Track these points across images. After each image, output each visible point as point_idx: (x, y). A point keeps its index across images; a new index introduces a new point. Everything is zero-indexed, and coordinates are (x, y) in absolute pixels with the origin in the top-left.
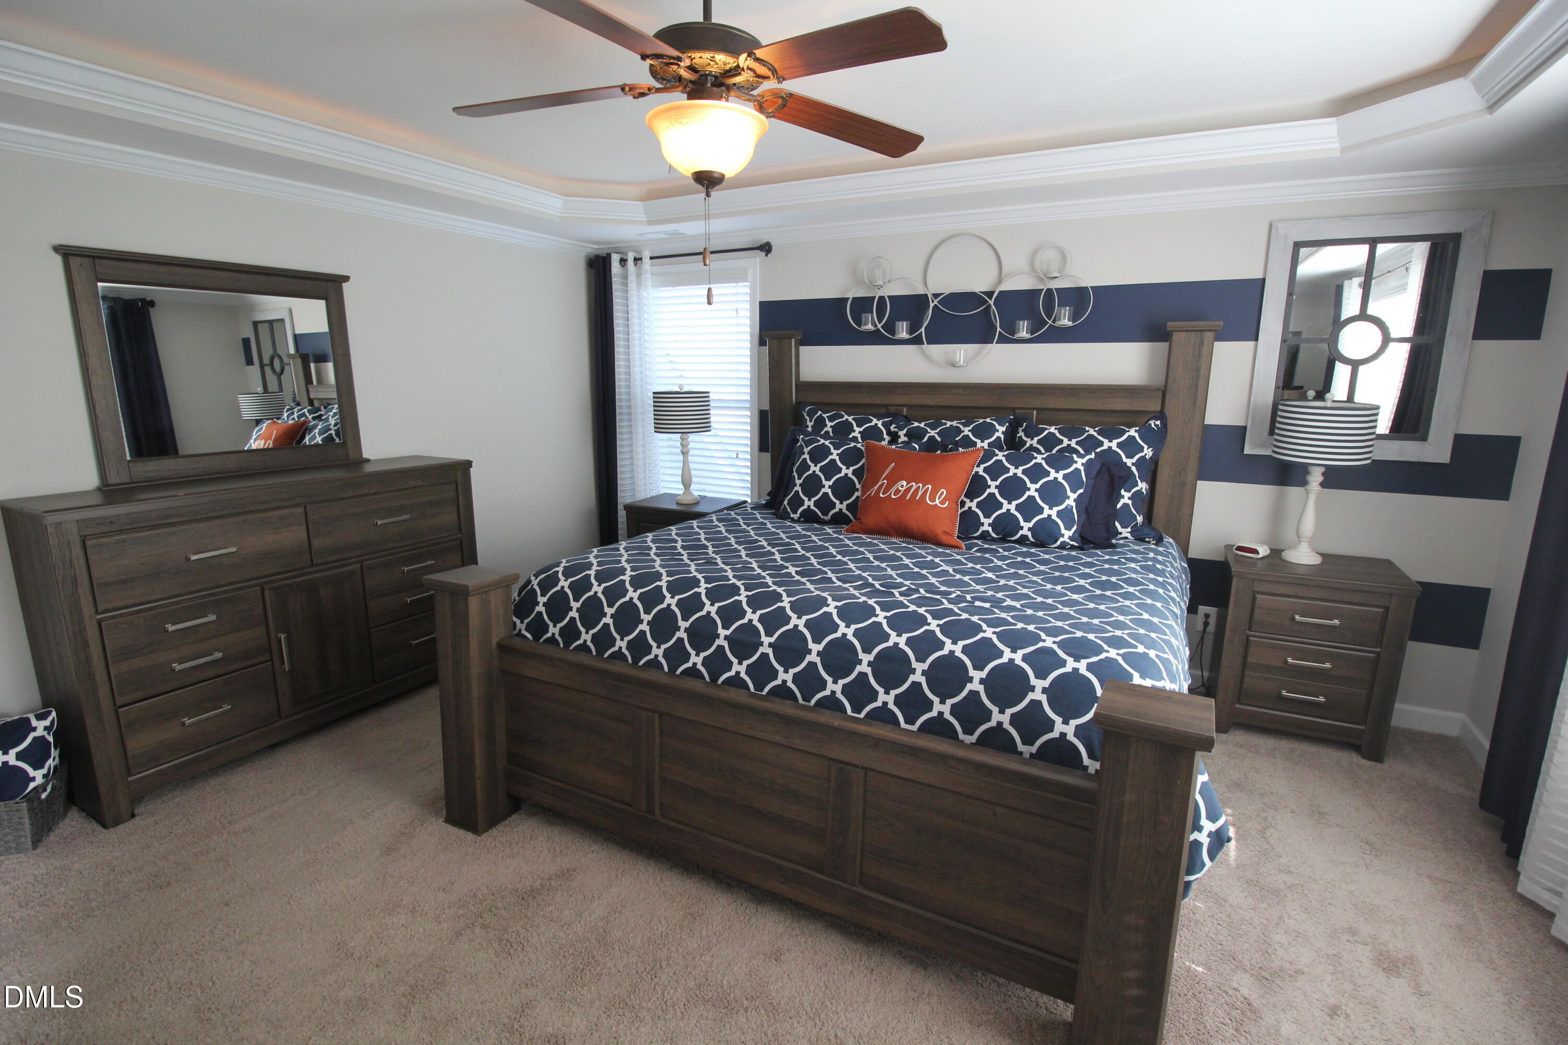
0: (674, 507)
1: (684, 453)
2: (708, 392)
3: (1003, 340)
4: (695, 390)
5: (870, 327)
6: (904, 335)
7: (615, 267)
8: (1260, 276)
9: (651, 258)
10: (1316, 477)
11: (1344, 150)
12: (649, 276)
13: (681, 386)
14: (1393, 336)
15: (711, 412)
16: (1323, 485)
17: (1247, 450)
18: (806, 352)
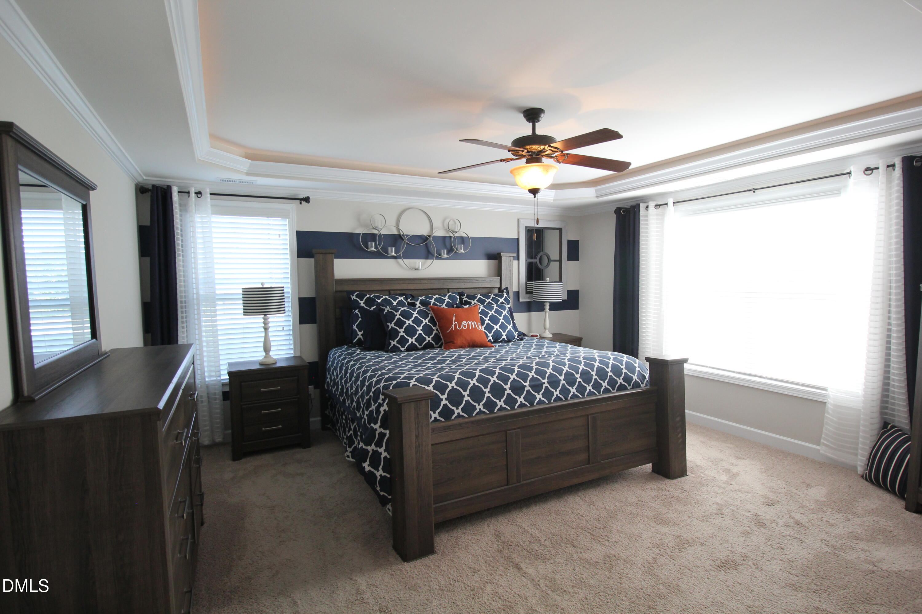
0: (257, 367)
1: (266, 329)
2: (283, 287)
3: (437, 258)
4: (273, 286)
5: (374, 249)
6: (394, 254)
7: (175, 197)
8: (517, 237)
9: (211, 194)
10: (547, 307)
11: (554, 200)
12: (209, 206)
13: (262, 284)
14: (552, 259)
15: (285, 300)
16: (550, 310)
17: (521, 300)
18: (338, 262)
